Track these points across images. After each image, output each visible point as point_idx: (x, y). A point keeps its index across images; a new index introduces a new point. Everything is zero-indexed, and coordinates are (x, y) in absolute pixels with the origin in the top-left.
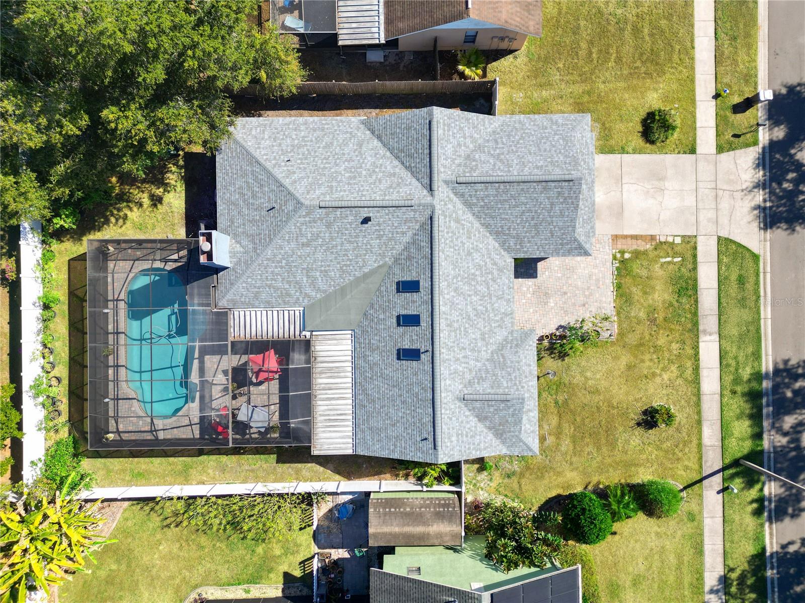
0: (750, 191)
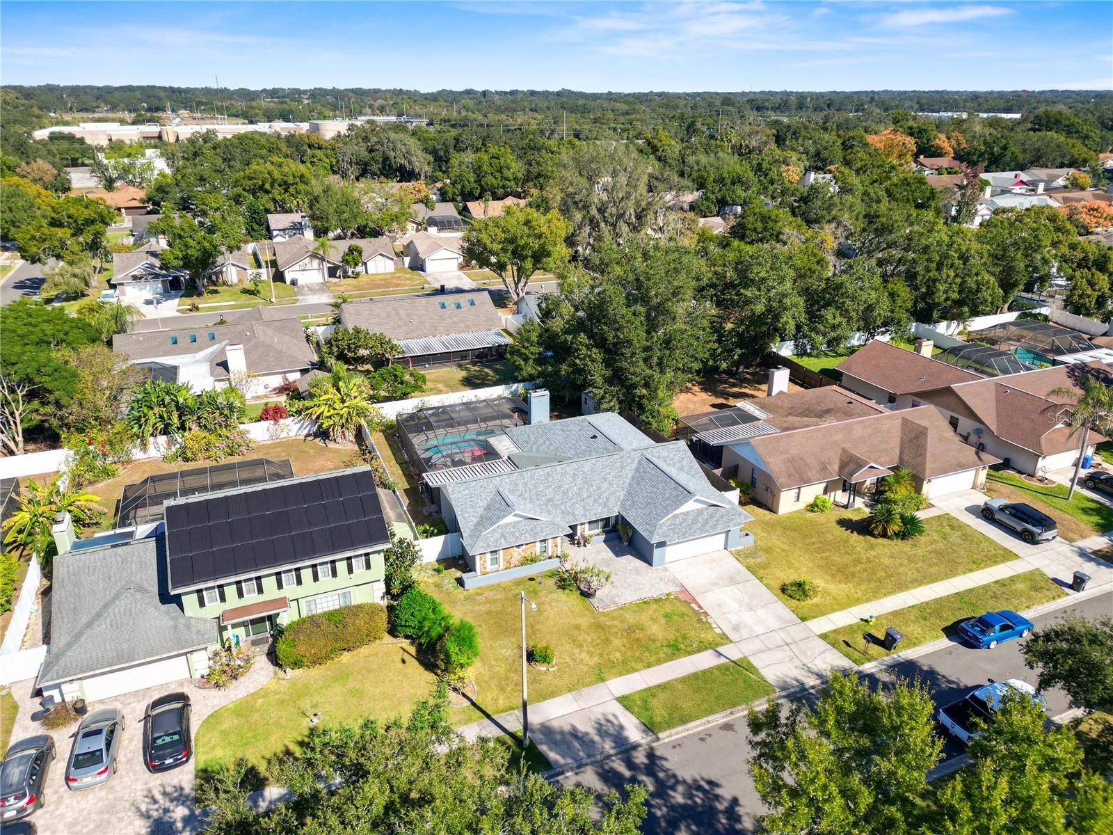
0: (811, 672)
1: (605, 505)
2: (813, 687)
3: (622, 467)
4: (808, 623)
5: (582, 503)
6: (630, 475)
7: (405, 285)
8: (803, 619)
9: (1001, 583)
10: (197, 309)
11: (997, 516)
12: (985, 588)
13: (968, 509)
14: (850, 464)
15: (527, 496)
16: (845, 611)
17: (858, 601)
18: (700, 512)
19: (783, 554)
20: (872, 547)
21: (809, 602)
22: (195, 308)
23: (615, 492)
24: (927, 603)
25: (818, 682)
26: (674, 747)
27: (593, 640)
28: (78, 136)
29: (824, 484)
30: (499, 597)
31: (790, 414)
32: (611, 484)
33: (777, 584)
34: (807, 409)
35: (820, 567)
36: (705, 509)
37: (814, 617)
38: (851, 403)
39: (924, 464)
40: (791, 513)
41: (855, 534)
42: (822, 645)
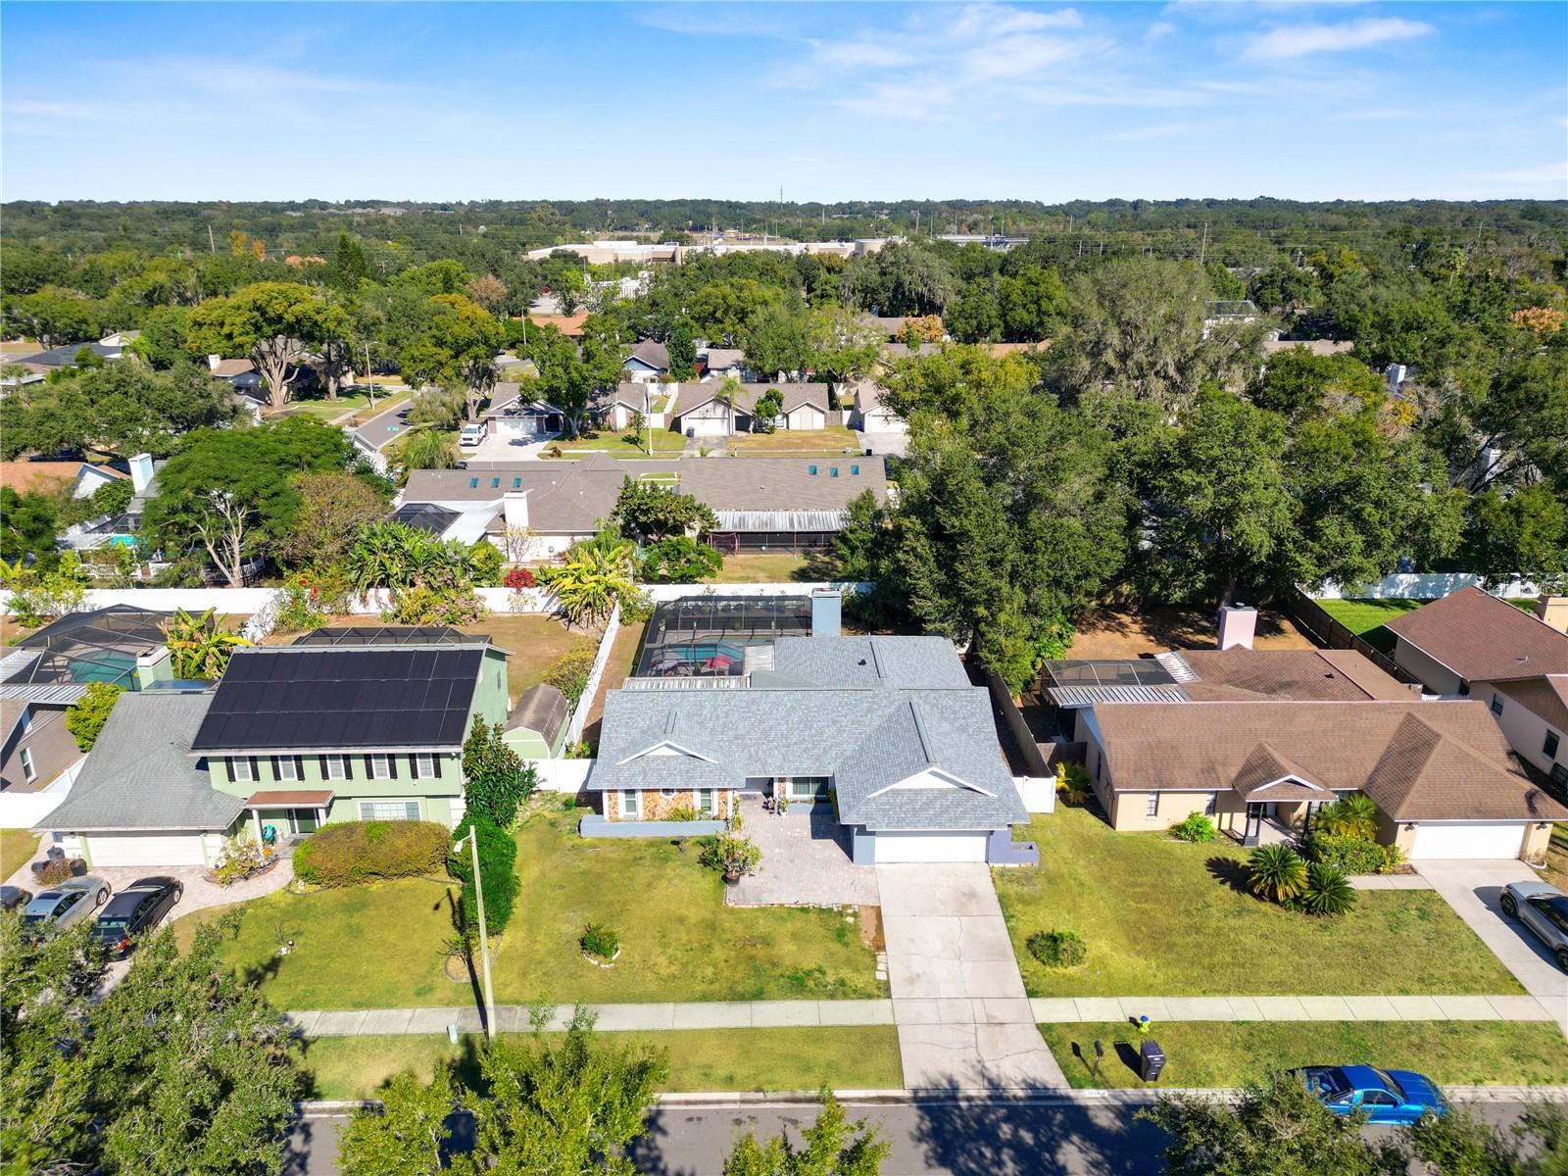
0: (983, 1076)
1: (818, 758)
2: (969, 1099)
3: (870, 710)
4: (1032, 1000)
5: (783, 750)
6: (876, 724)
7: (825, 446)
8: (1031, 994)
9: (1449, 1027)
10: (559, 454)
11: (1524, 912)
12: (1408, 1027)
13: (1481, 893)
14: (1261, 768)
15: (711, 725)
16: (1114, 1000)
17: (1148, 990)
18: (943, 793)
19: (1076, 889)
20: (1241, 912)
21: (1060, 970)
22: (557, 453)
23: (842, 743)
24: (1273, 1024)
25: (985, 1093)
26: (690, 1119)
27: (689, 941)
28: (581, 255)
29: (1211, 797)
30: (615, 856)
31: (1228, 681)
32: (840, 731)
33: (1027, 929)
34: (1257, 677)
35: (1123, 923)
36: (954, 791)
37: (1051, 995)
38: (1330, 676)
39: (1403, 796)
40: (1139, 833)
41: (1227, 886)
42: (1037, 1039)
